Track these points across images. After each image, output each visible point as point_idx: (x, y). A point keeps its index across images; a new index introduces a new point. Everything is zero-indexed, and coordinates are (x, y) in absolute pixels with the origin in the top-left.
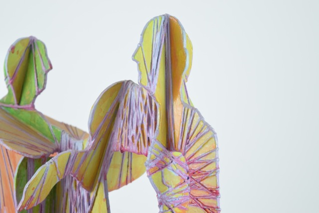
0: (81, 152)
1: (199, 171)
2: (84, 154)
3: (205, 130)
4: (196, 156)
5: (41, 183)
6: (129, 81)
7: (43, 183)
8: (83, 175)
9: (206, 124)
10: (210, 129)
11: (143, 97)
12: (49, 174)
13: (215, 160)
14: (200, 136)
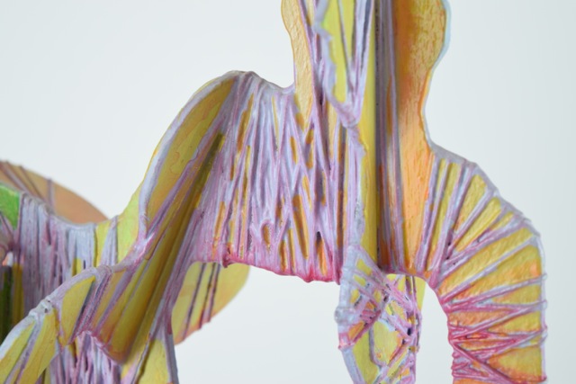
0: (118, 271)
1: (484, 333)
2: (123, 275)
3: (506, 225)
4: (474, 294)
5: (17, 369)
6: (250, 75)
7: (23, 367)
8: (113, 327)
9: (508, 209)
10: (523, 224)
11: (299, 121)
12: (38, 341)
13: (537, 307)
14: (488, 239)
